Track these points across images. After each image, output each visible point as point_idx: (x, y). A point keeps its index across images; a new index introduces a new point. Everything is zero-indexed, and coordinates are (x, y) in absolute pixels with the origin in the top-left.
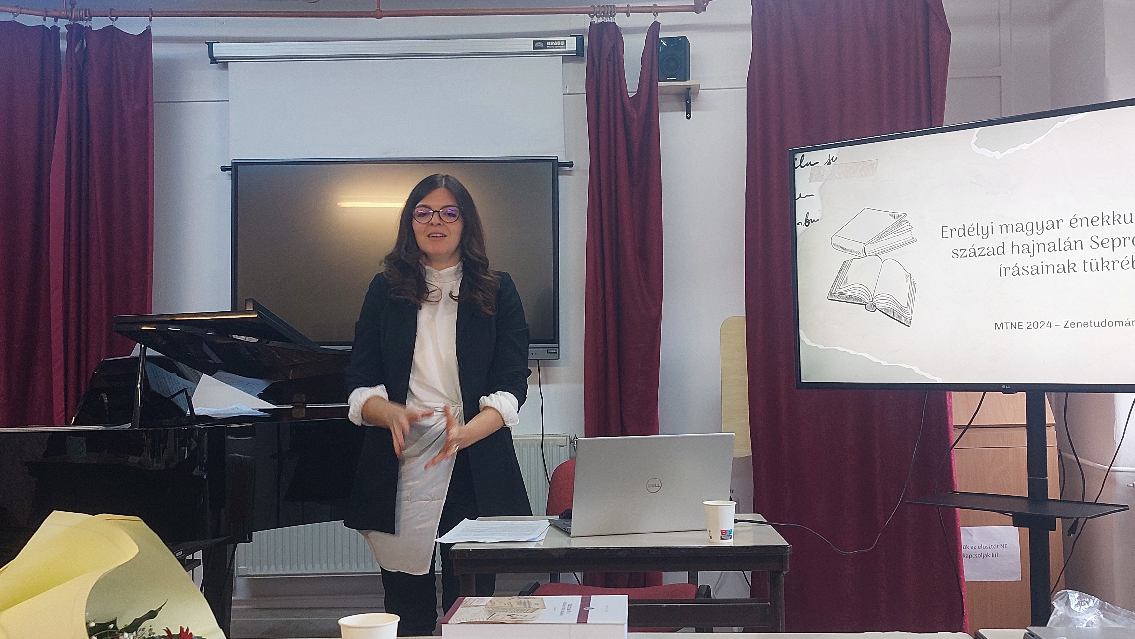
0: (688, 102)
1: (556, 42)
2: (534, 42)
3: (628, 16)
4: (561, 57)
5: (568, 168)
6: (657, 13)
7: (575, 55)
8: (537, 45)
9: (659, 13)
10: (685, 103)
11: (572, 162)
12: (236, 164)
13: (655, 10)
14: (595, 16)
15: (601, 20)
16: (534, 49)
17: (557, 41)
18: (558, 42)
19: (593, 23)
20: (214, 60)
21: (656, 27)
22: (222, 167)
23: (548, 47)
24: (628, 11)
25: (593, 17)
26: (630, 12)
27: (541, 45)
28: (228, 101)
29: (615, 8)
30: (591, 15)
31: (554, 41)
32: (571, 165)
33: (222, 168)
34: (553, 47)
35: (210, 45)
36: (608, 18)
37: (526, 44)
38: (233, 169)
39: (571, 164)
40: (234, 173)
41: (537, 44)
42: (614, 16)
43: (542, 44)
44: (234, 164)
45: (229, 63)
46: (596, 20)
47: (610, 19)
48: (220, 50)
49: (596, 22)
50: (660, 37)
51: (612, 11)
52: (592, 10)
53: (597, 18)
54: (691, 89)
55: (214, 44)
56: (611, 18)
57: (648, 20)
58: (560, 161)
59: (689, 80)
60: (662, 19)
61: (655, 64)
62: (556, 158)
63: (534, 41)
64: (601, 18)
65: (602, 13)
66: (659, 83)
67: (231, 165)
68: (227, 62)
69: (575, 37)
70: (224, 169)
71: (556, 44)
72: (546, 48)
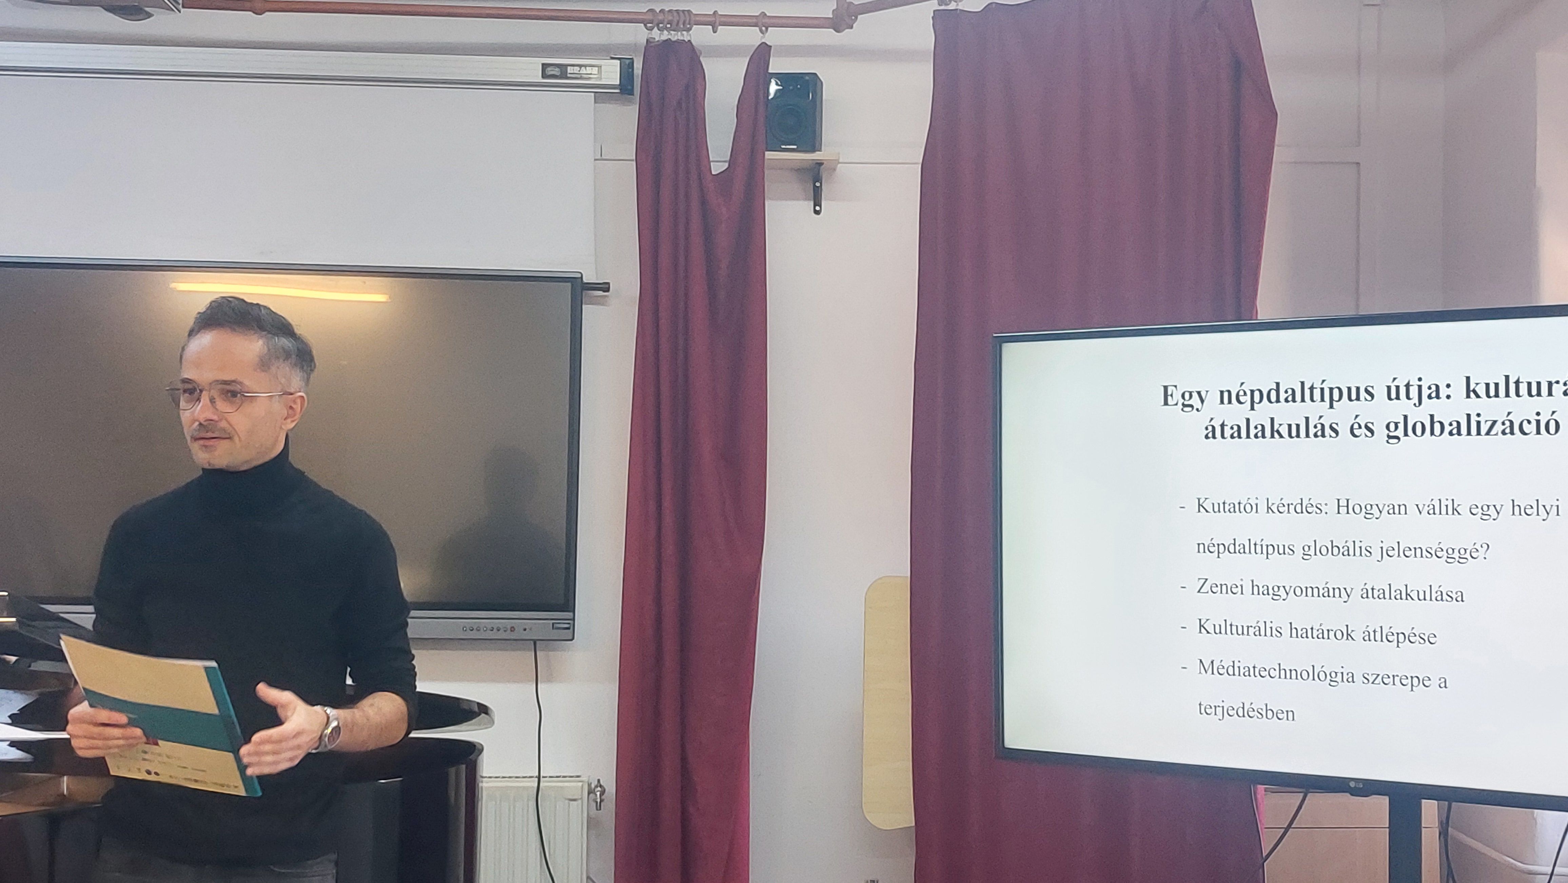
0: (817, 184)
1: (583, 68)
2: (545, 66)
3: (715, 32)
4: (593, 94)
5: (600, 293)
6: (767, 29)
7: (618, 91)
8: (550, 71)
9: (770, 29)
10: (811, 186)
11: (608, 284)
13: (763, 22)
14: (656, 28)
15: (665, 36)
16: (543, 77)
17: (585, 66)
18: (587, 68)
19: (652, 40)
21: (762, 54)
23: (569, 75)
24: (715, 22)
25: (651, 29)
26: (717, 23)
27: (556, 71)
29: (692, 16)
30: (649, 25)
31: (580, 66)
32: (607, 288)
34: (579, 76)
36: (680, 34)
37: (530, 69)
39: (607, 286)
41: (549, 69)
42: (689, 30)
43: (557, 69)
46: (658, 35)
47: (683, 35)
49: (657, 39)
50: (770, 71)
51: (685, 20)
52: (649, 17)
53: (659, 32)
54: (823, 167)
56: (684, 33)
57: (751, 37)
58: (585, 280)
59: (820, 150)
60: (775, 37)
61: (761, 120)
62: (579, 276)
63: (543, 65)
64: (665, 32)
65: (668, 24)
66: (767, 153)
69: (619, 61)
71: (583, 70)
72: (565, 77)
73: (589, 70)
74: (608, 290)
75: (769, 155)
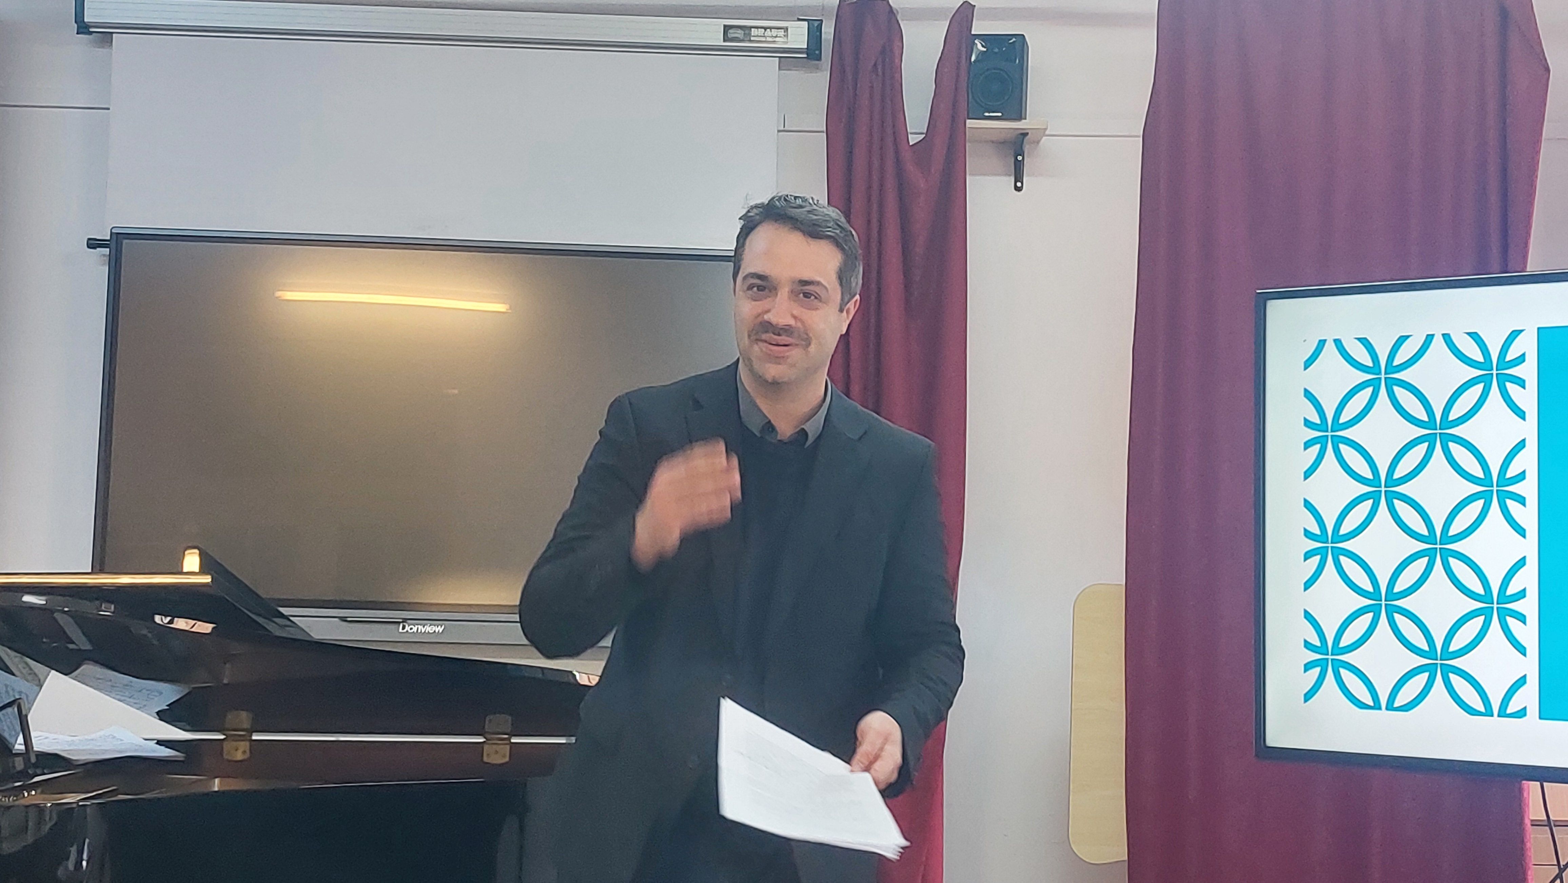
0: (1020, 158)
1: (768, 30)
2: (727, 28)
4: (778, 58)
7: (805, 56)
8: (732, 33)
10: (1013, 160)
12: (119, 236)
16: (724, 41)
17: (771, 28)
18: (773, 30)
20: (83, 28)
21: (966, 12)
22: (89, 239)
23: (752, 39)
27: (739, 34)
28: (108, 109)
31: (765, 28)
33: (91, 242)
34: (763, 39)
37: (710, 31)
38: (113, 245)
40: (113, 252)
41: (730, 31)
43: (740, 31)
44: (114, 237)
45: (114, 35)
48: (97, 9)
50: (973, 33)
54: (1027, 137)
59: (1025, 119)
61: (963, 84)
63: (725, 26)
66: (968, 121)
67: (108, 238)
68: (112, 33)
69: (806, 23)
70: (93, 244)
71: (768, 33)
72: (750, 41)
73: (774, 32)
75: (971, 123)
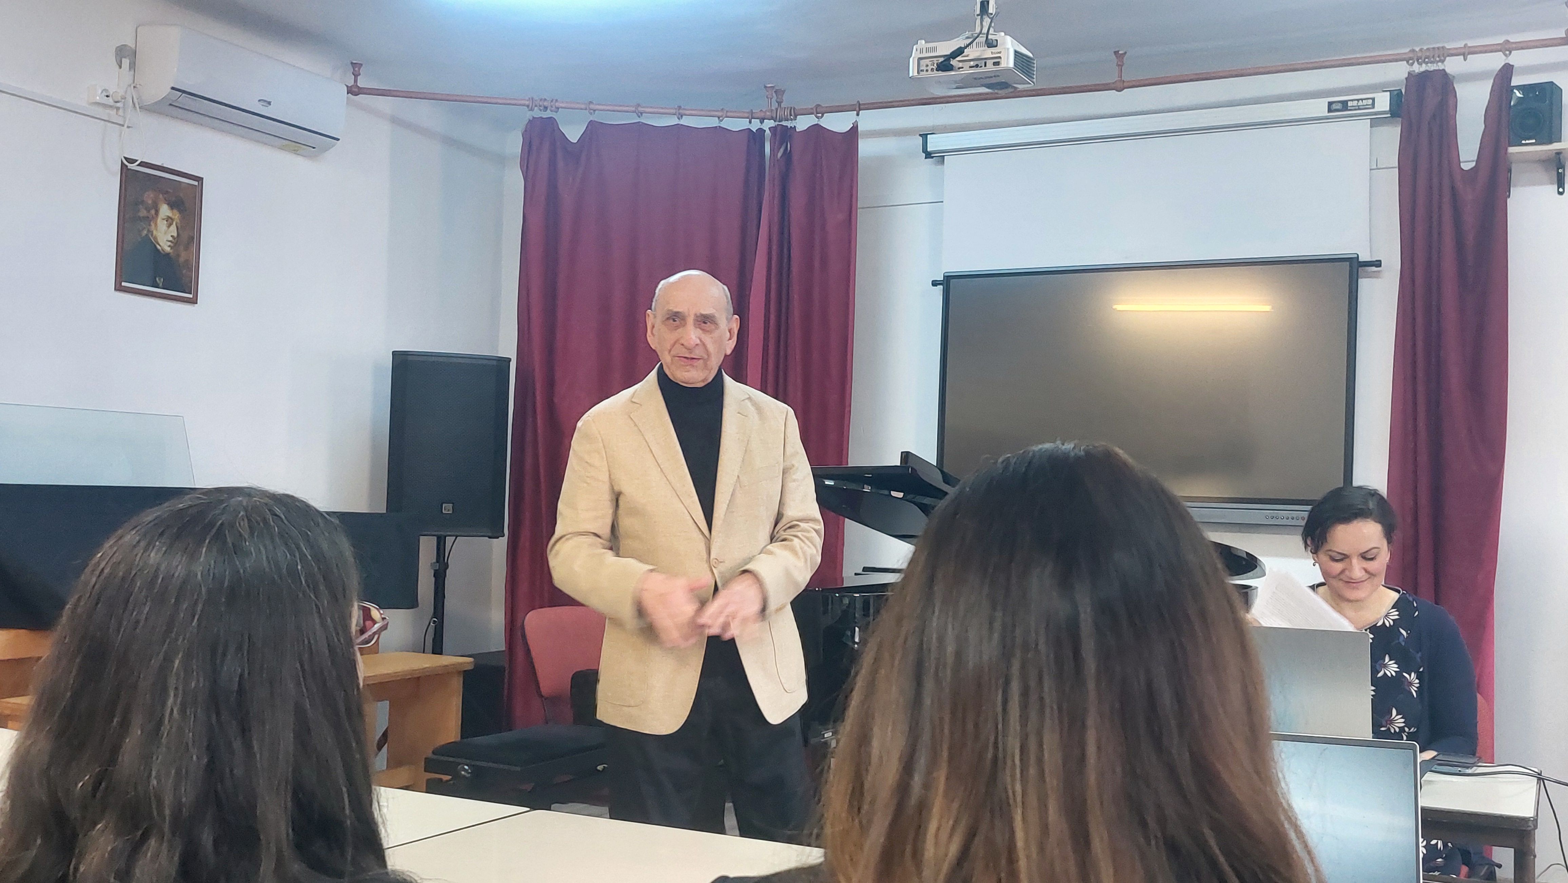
0: (1561, 171)
1: (1361, 101)
2: (1330, 104)
3: (1465, 60)
4: (1369, 120)
5: (1374, 269)
6: (1510, 53)
7: (1389, 115)
8: (1334, 107)
9: (1512, 52)
10: (1555, 173)
11: (1380, 261)
12: (948, 277)
13: (1507, 48)
14: (1416, 63)
15: (1424, 68)
16: (1329, 112)
18: (1364, 101)
19: (1412, 73)
20: (928, 155)
21: (1507, 71)
23: (1349, 108)
24: (1465, 53)
25: (1412, 64)
27: (1339, 106)
28: (942, 202)
29: (1447, 50)
30: (1411, 61)
31: (1358, 100)
33: (933, 282)
35: (924, 136)
36: (1435, 65)
37: (1319, 107)
38: (945, 283)
39: (1379, 263)
40: (945, 287)
42: (1443, 61)
43: (1340, 104)
44: (946, 278)
45: (945, 157)
46: (1417, 68)
47: (1438, 65)
48: (935, 143)
49: (1416, 71)
50: (1512, 85)
51: (1443, 54)
52: (1411, 55)
53: (1418, 66)
54: (1563, 154)
55: (928, 136)
56: (1439, 63)
57: (1496, 61)
58: (1361, 259)
59: (1561, 141)
60: (1517, 59)
61: (1506, 122)
62: (1356, 256)
63: (1329, 102)
64: (1424, 65)
65: (1427, 58)
66: (1509, 148)
67: (942, 279)
68: (944, 156)
69: (1388, 93)
70: (935, 283)
71: (1360, 103)
72: (1347, 110)
73: (1365, 102)
74: (1380, 266)
75: (1512, 150)
